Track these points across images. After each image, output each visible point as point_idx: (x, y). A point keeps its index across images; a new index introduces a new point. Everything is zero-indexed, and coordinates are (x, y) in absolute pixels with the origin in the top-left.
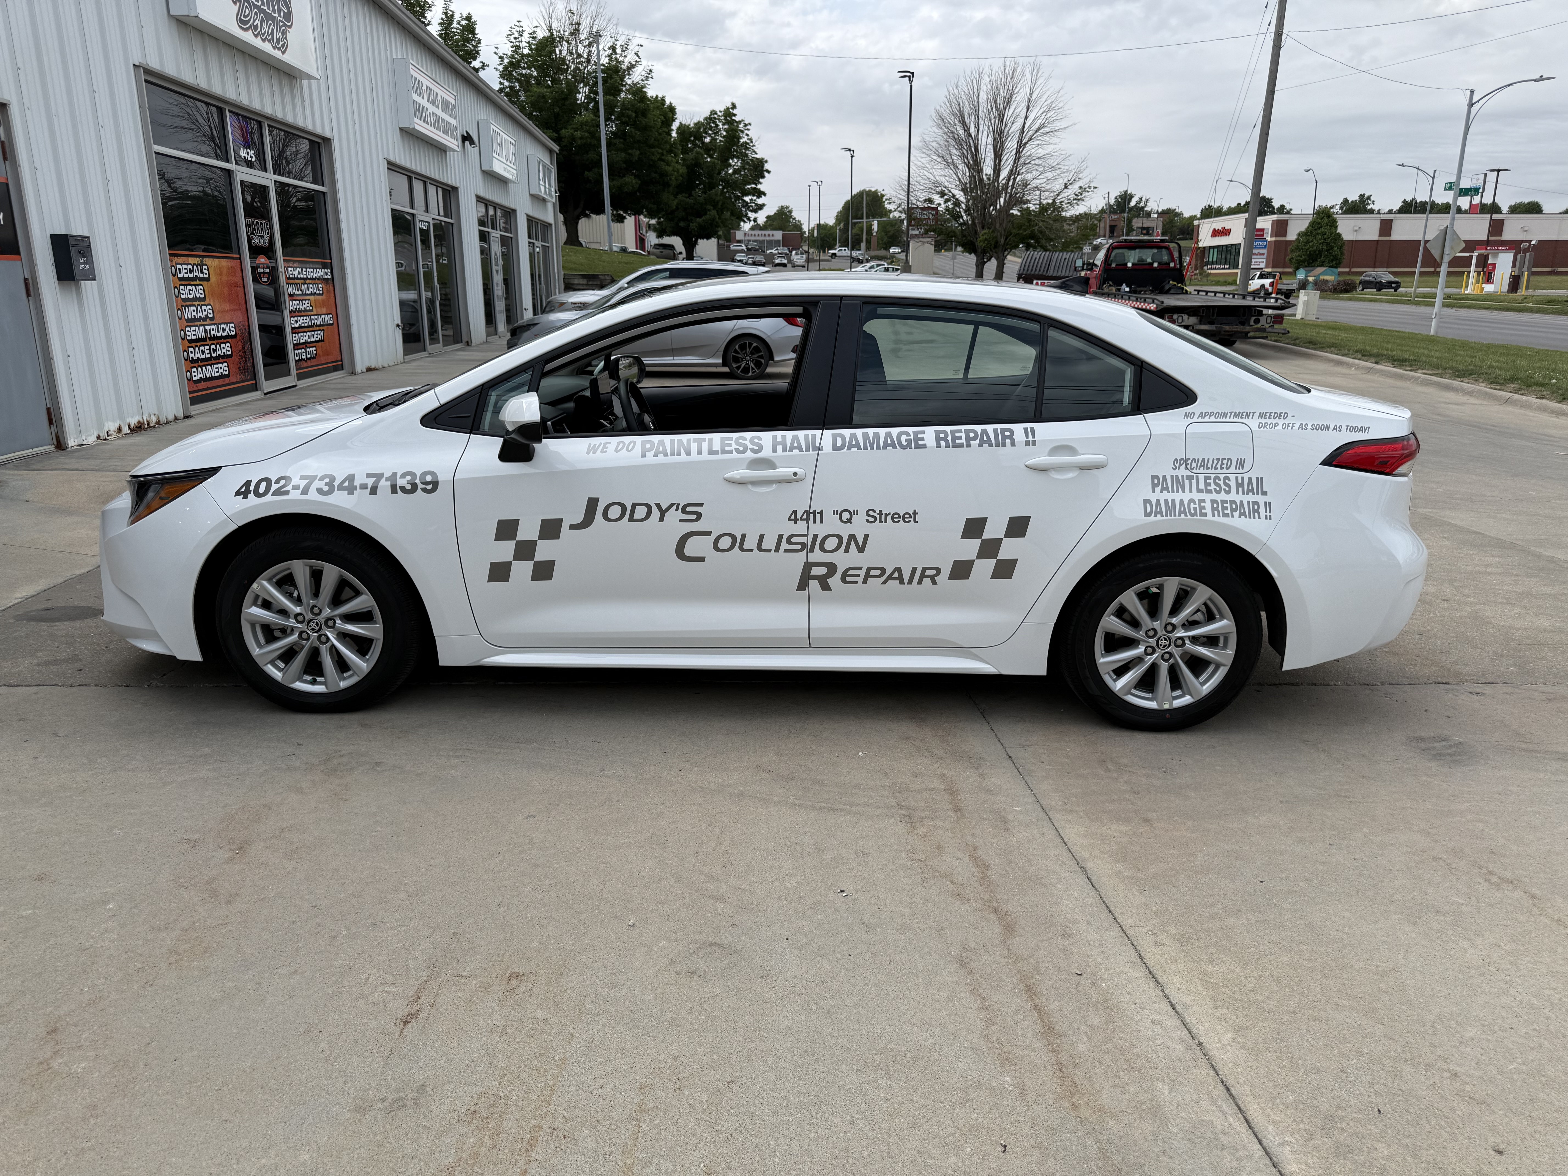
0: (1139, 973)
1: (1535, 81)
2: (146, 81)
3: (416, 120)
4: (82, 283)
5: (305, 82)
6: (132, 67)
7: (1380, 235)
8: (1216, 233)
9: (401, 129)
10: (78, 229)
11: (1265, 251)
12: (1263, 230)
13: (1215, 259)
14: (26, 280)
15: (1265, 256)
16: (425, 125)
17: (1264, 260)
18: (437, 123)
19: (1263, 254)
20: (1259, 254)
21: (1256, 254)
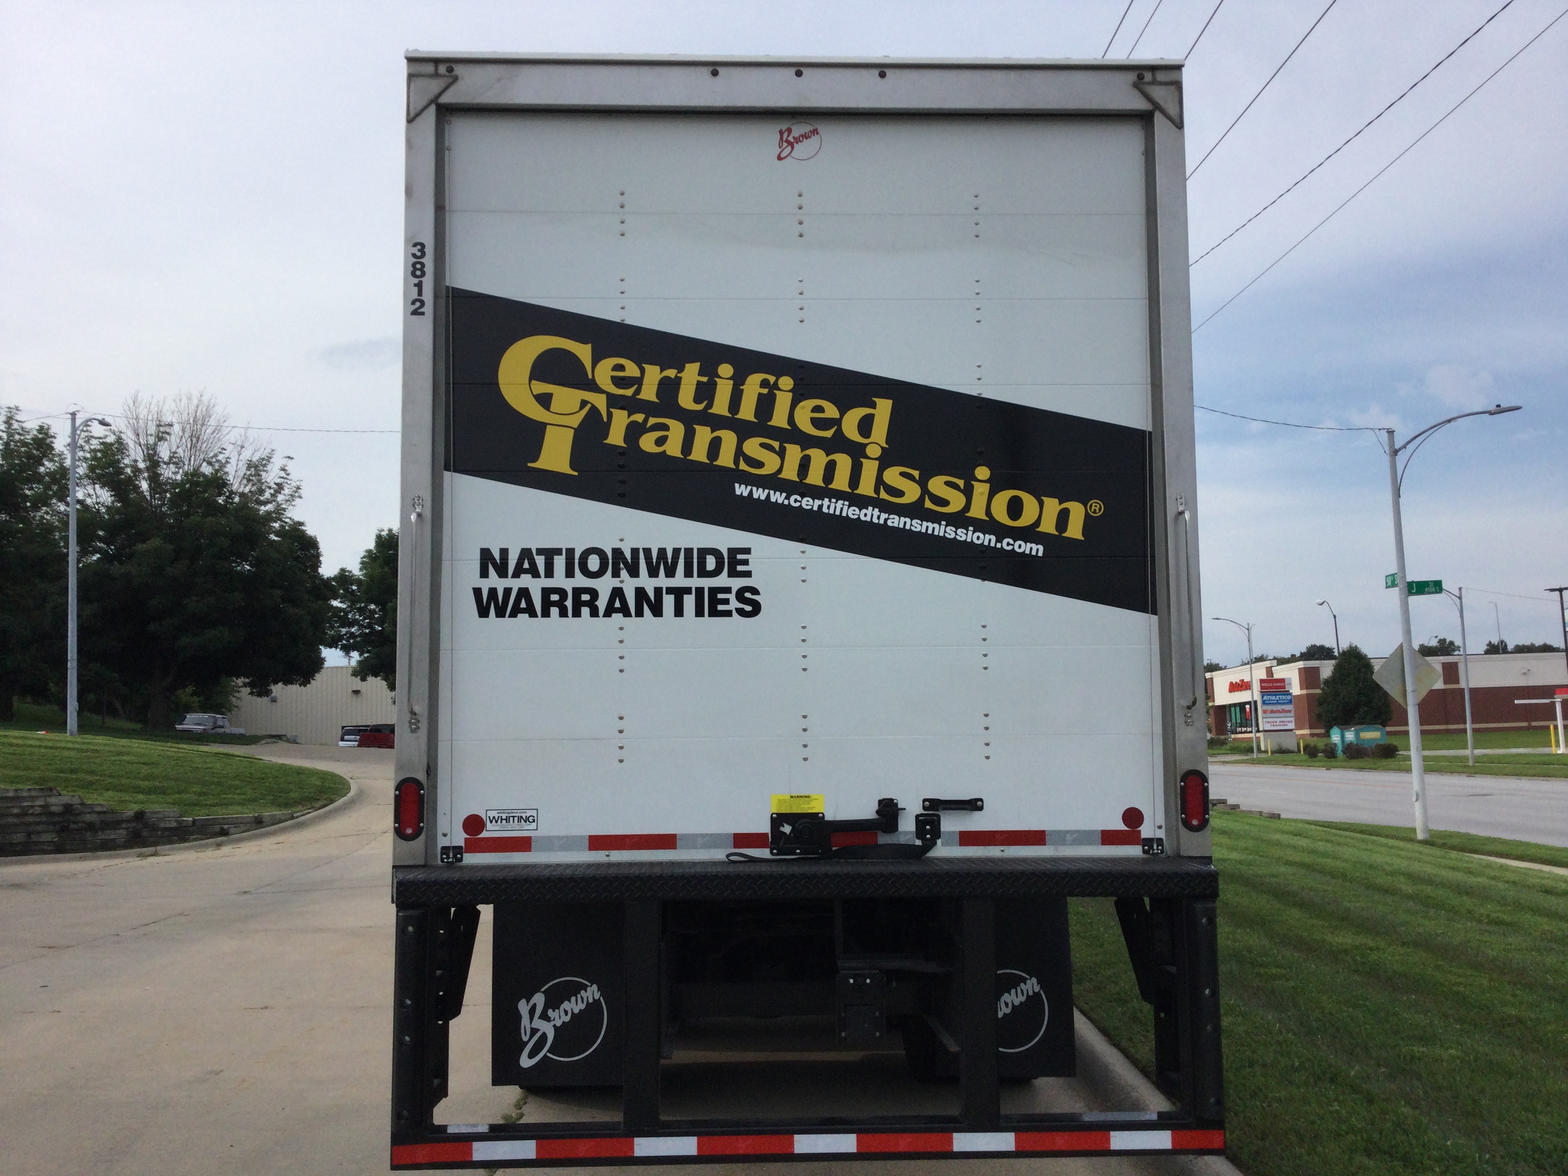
1: (1491, 413)
7: (1448, 683)
8: (1235, 687)
11: (1289, 707)
12: (1283, 680)
13: (1239, 721)
15: (1292, 714)
17: (1292, 719)
19: (1289, 711)
20: (1284, 711)
21: (1279, 712)
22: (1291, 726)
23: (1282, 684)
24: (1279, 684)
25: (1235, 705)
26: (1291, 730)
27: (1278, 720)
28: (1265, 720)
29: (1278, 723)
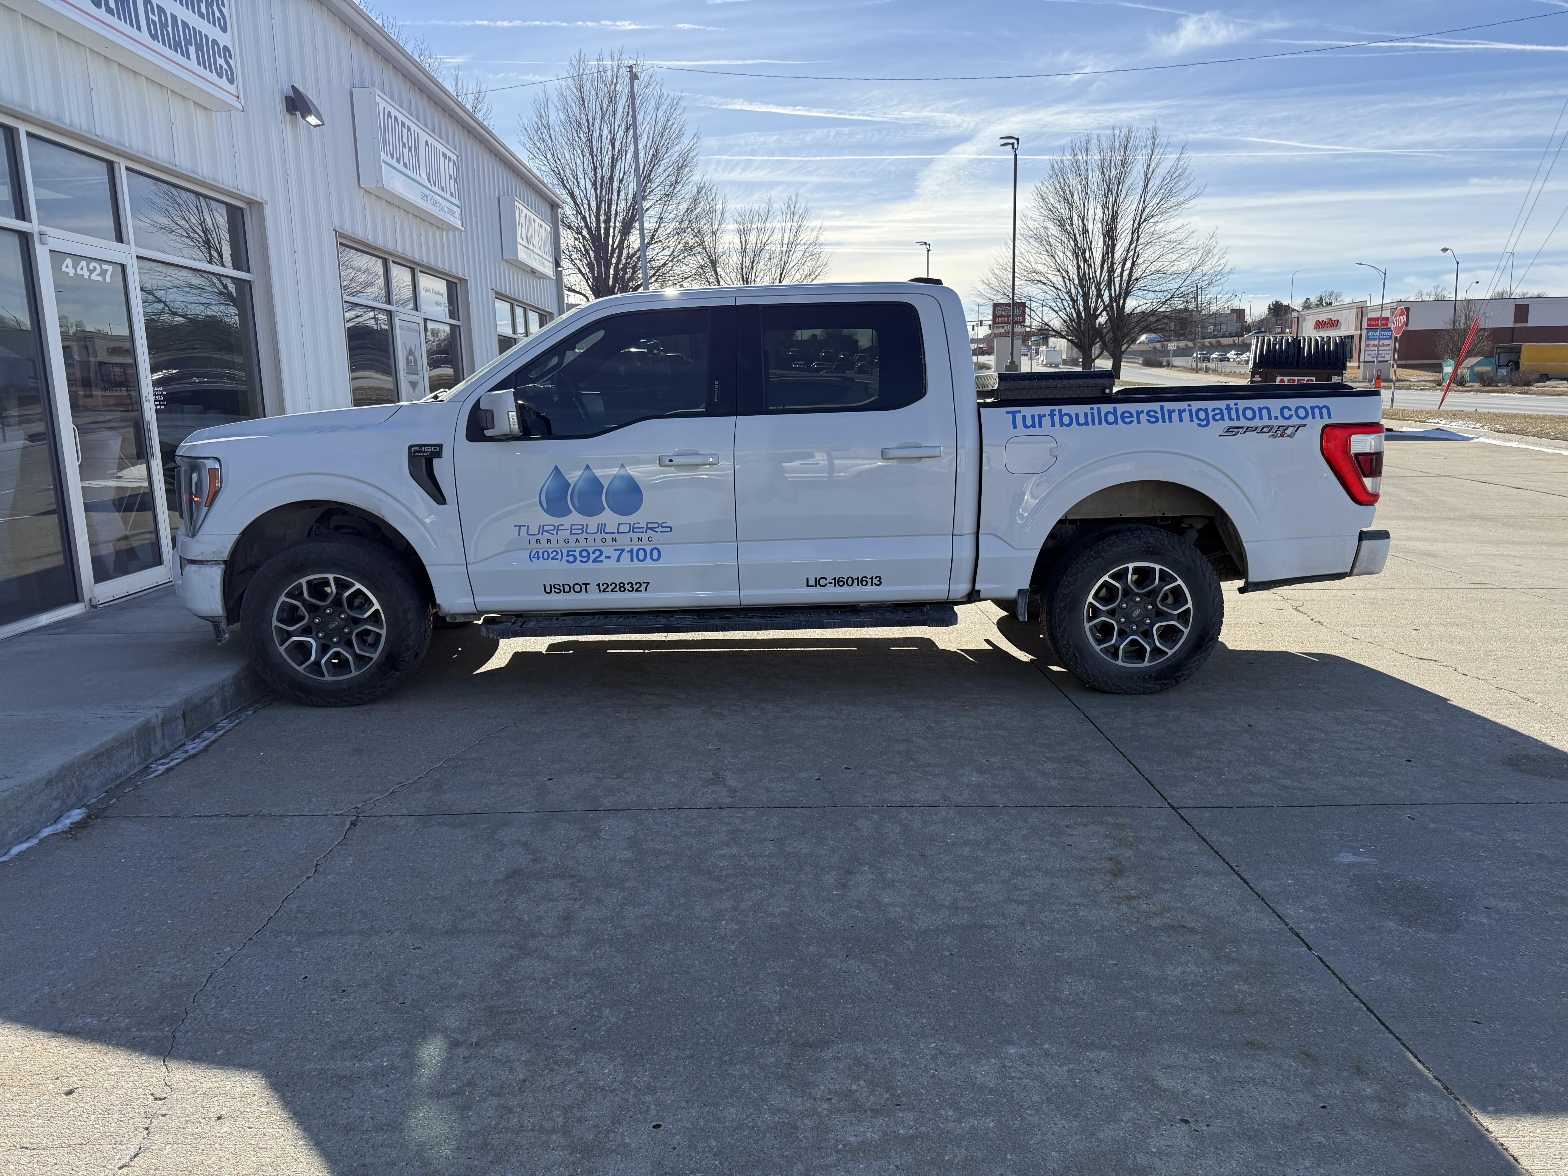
7: (1515, 322)
8: (1324, 325)
11: (1390, 342)
15: (1393, 347)
17: (1392, 352)
19: (1388, 345)
20: (1384, 345)
22: (1387, 358)
23: (1385, 323)
26: (1387, 361)
28: (1366, 353)
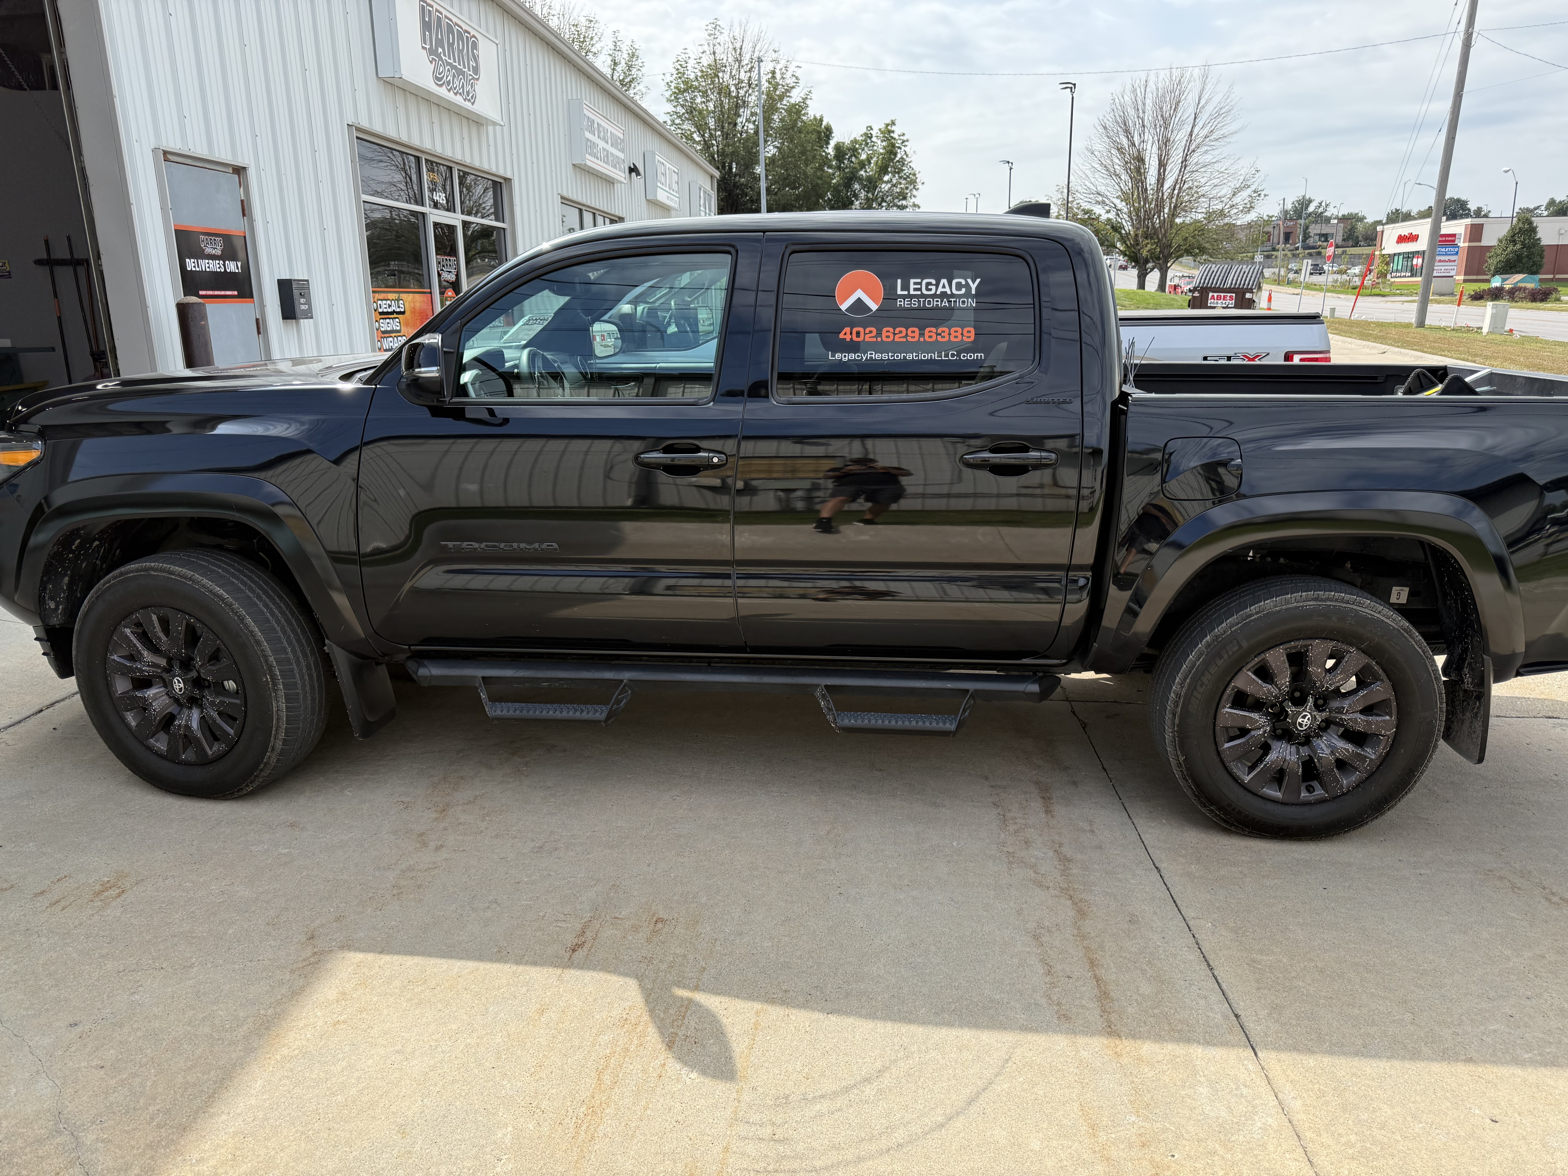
0: (1194, 956)
2: (357, 138)
3: (588, 156)
4: (302, 320)
5: (490, 128)
6: (346, 126)
8: (1402, 239)
9: (573, 165)
10: (299, 274)
11: (1456, 257)
12: (1454, 235)
13: (1399, 267)
14: (257, 320)
15: (1456, 263)
16: (595, 160)
17: (1455, 267)
18: (607, 157)
19: (1454, 261)
20: (1450, 261)
21: (1445, 261)
22: (1452, 273)
23: (1453, 239)
24: (1450, 239)
25: (1399, 254)
26: (1452, 277)
27: (1443, 268)
29: (1443, 271)
